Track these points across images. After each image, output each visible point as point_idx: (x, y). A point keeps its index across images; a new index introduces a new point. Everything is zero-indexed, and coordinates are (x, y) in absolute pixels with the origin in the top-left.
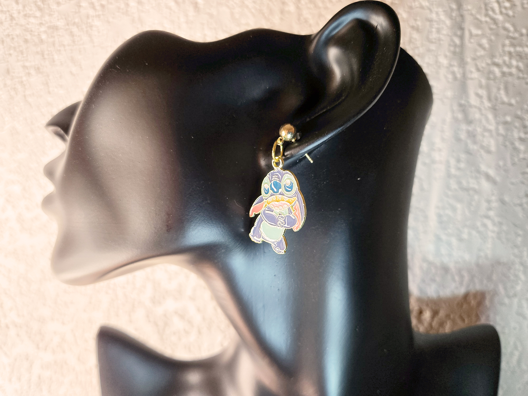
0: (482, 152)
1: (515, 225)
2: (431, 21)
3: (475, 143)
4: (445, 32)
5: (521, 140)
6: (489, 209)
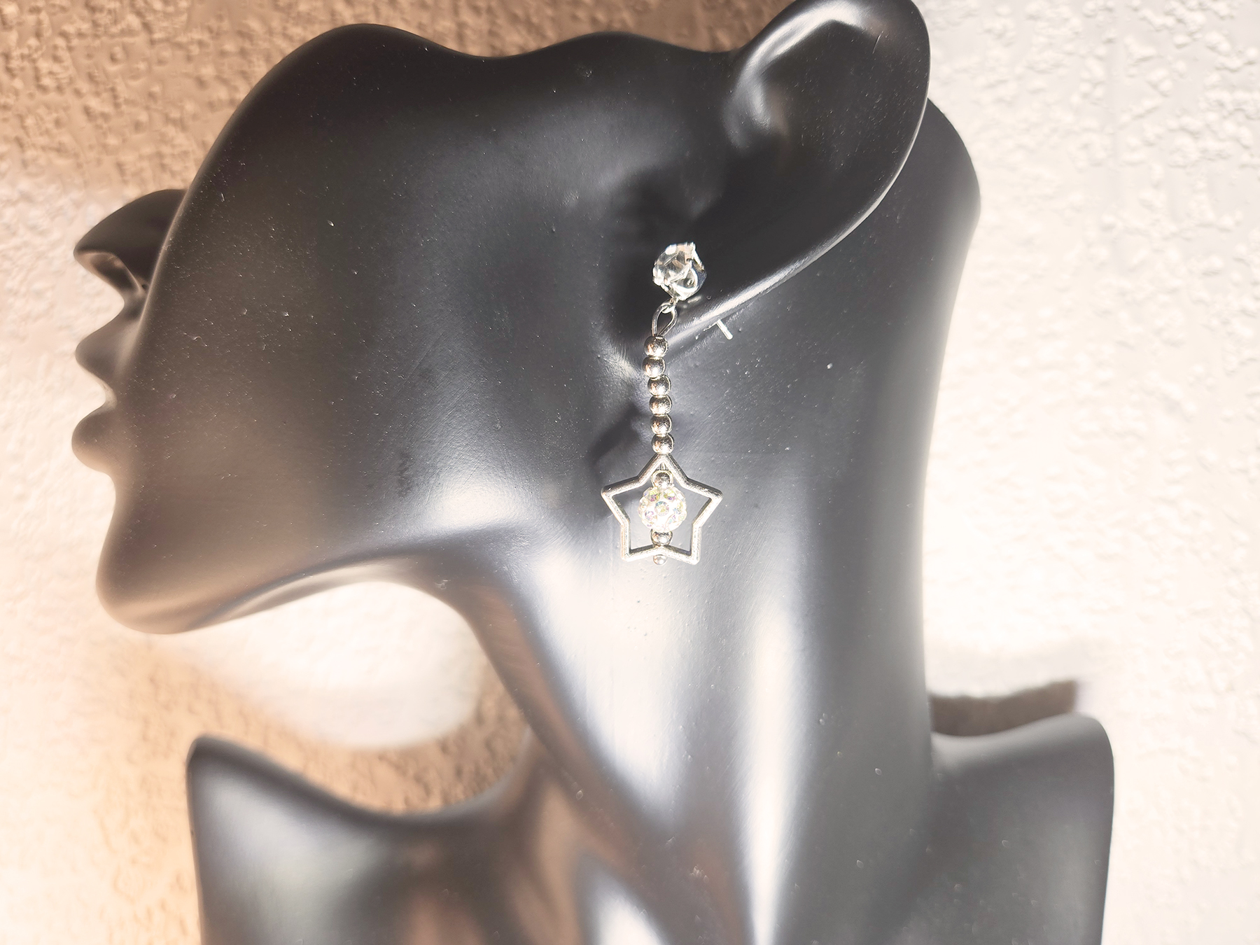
0: (1158, 344)
4: (1071, 47)
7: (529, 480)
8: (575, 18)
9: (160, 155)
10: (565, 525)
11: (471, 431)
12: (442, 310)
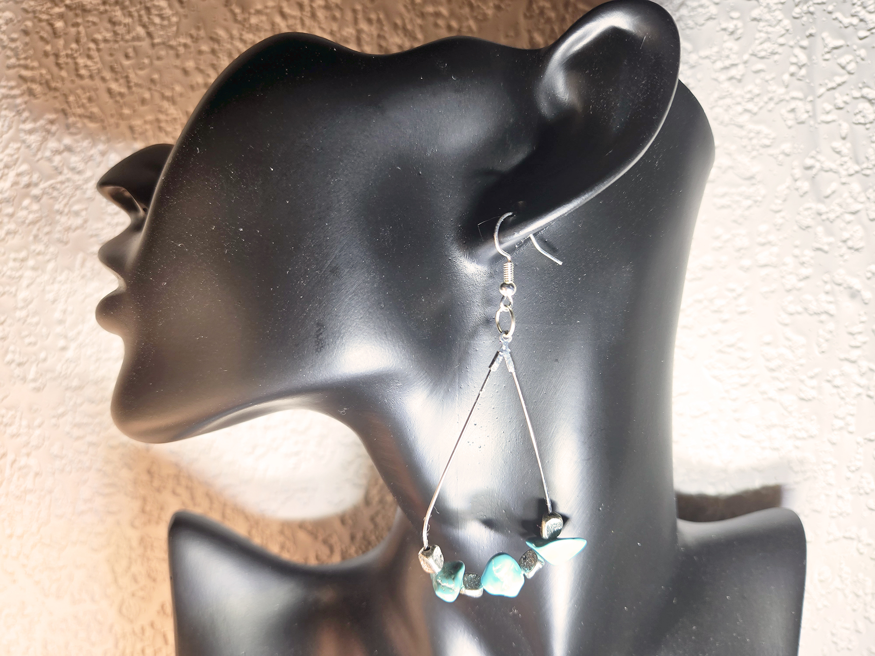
7: (403, 342)
8: (436, 25)
9: (158, 120)
10: (426, 372)
11: (364, 309)
12: (345, 228)
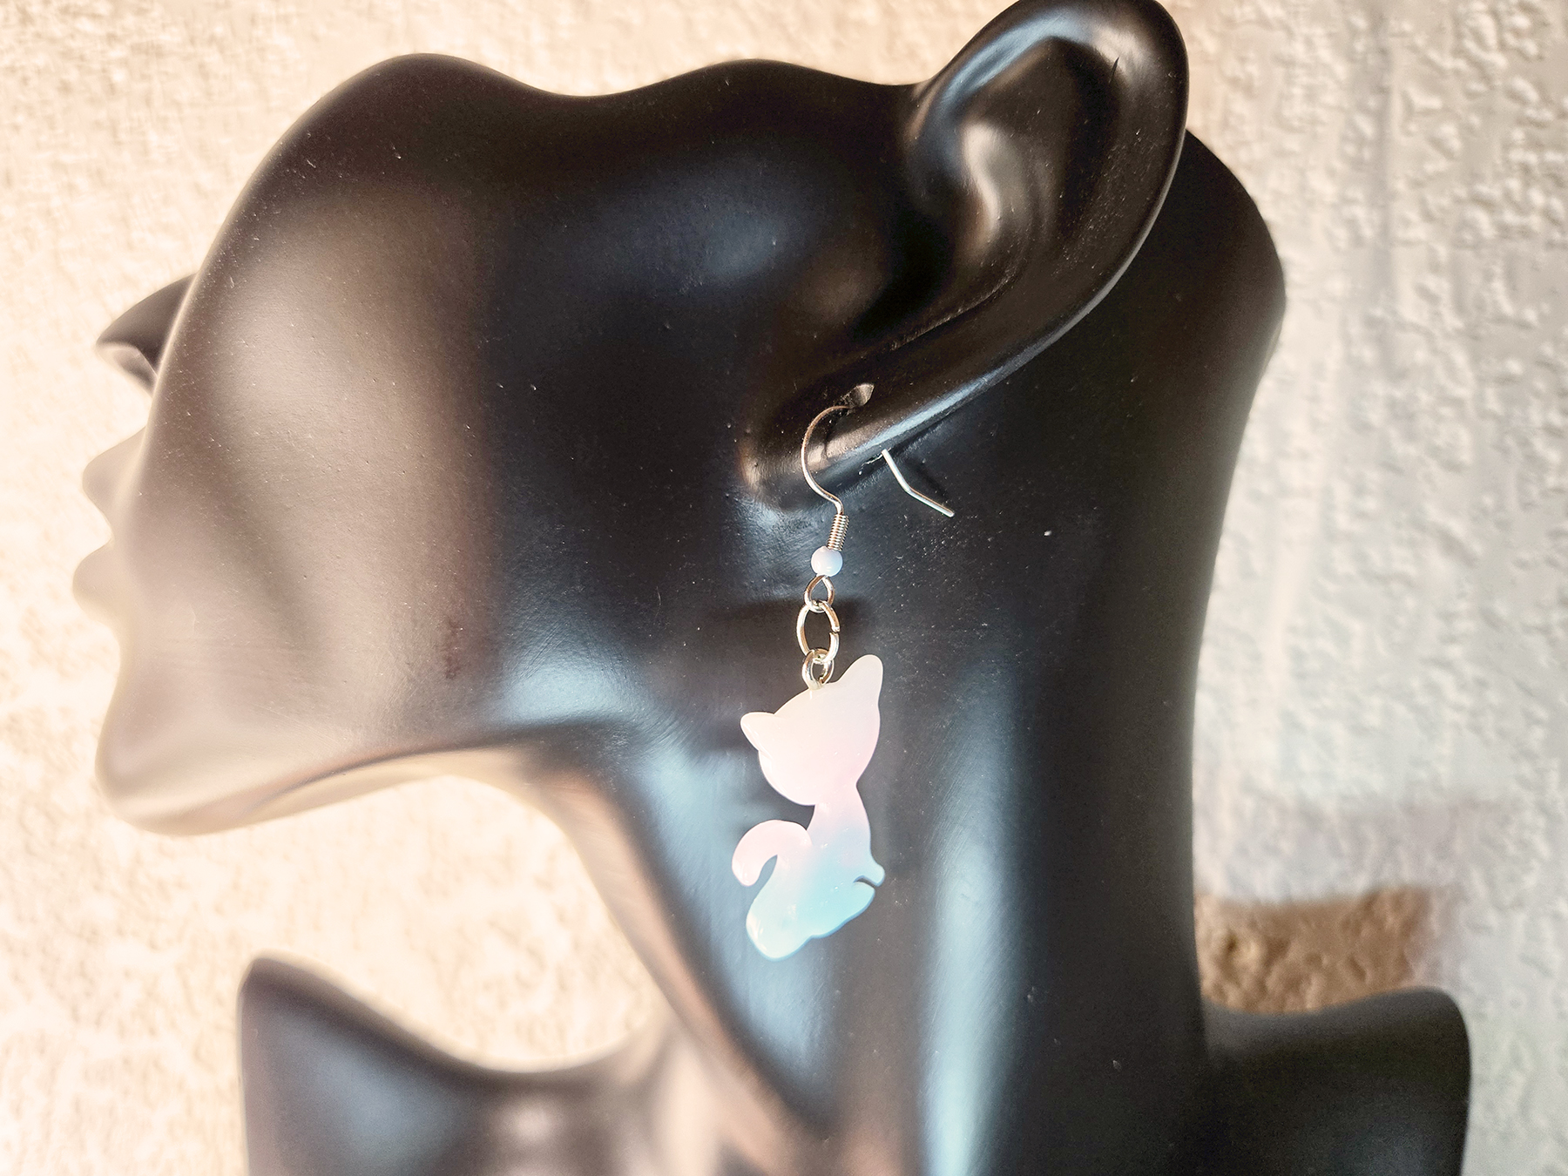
0: (1434, 467)
1: (1528, 692)
2: (1288, 63)
3: (1411, 436)
4: (1329, 99)
5: (1551, 431)
6: (1451, 639)
12: (505, 435)
